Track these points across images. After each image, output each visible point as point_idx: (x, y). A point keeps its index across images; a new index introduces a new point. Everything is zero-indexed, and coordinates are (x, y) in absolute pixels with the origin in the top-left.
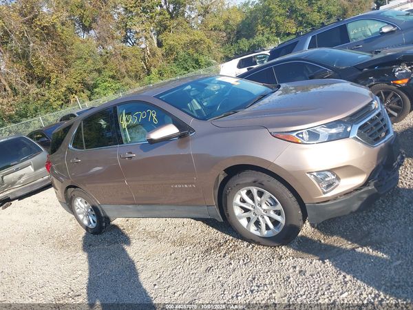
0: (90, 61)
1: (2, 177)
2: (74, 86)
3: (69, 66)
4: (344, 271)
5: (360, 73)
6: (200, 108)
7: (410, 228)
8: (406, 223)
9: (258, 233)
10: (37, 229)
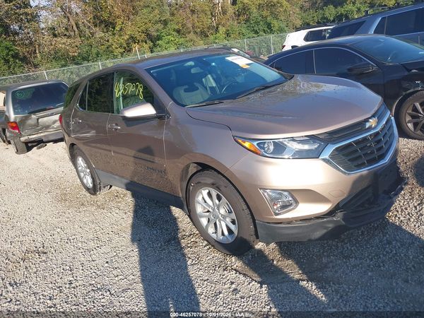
0: (157, 11)
1: (38, 119)
2: (137, 35)
3: (136, 13)
4: (274, 303)
5: (406, 73)
6: (214, 85)
7: (369, 274)
8: (369, 266)
9: (214, 236)
10: (53, 176)
